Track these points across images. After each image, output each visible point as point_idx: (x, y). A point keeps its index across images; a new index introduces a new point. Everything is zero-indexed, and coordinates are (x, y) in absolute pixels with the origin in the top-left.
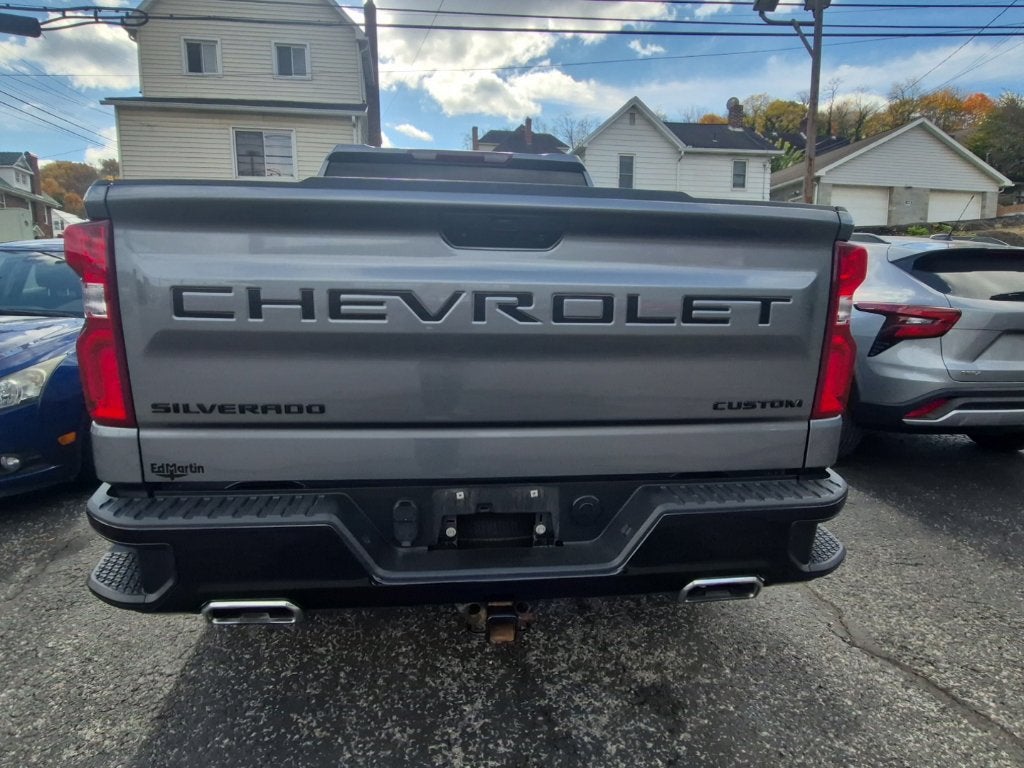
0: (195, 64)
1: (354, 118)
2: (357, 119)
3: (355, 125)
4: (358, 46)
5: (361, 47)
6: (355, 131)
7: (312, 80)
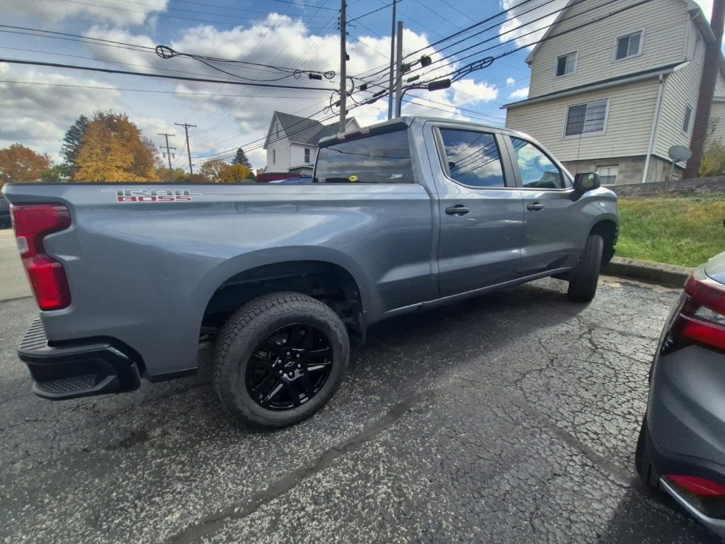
0: (561, 70)
1: (661, 77)
2: (665, 76)
3: (661, 82)
4: (689, 15)
5: (692, 16)
6: (661, 86)
7: (642, 55)
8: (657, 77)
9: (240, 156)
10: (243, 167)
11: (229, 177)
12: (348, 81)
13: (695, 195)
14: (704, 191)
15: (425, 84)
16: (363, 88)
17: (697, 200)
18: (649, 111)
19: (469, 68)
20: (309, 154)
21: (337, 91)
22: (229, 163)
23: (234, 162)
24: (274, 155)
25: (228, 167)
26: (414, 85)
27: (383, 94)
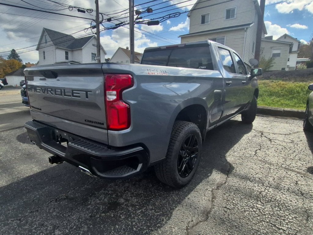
0: (203, 22)
1: (245, 29)
2: (247, 28)
3: (245, 31)
4: (253, 3)
5: (254, 3)
6: (245, 33)
7: (236, 18)
8: (244, 29)
9: (14, 54)
10: (16, 62)
11: (6, 67)
12: (100, 15)
13: (271, 79)
14: (273, 77)
15: (146, 22)
16: (109, 20)
17: (272, 81)
18: (241, 43)
19: (169, 16)
20: (68, 55)
21: (94, 20)
22: (6, 58)
23: (9, 57)
24: (44, 55)
25: (5, 61)
26: (139, 21)
27: (120, 25)
